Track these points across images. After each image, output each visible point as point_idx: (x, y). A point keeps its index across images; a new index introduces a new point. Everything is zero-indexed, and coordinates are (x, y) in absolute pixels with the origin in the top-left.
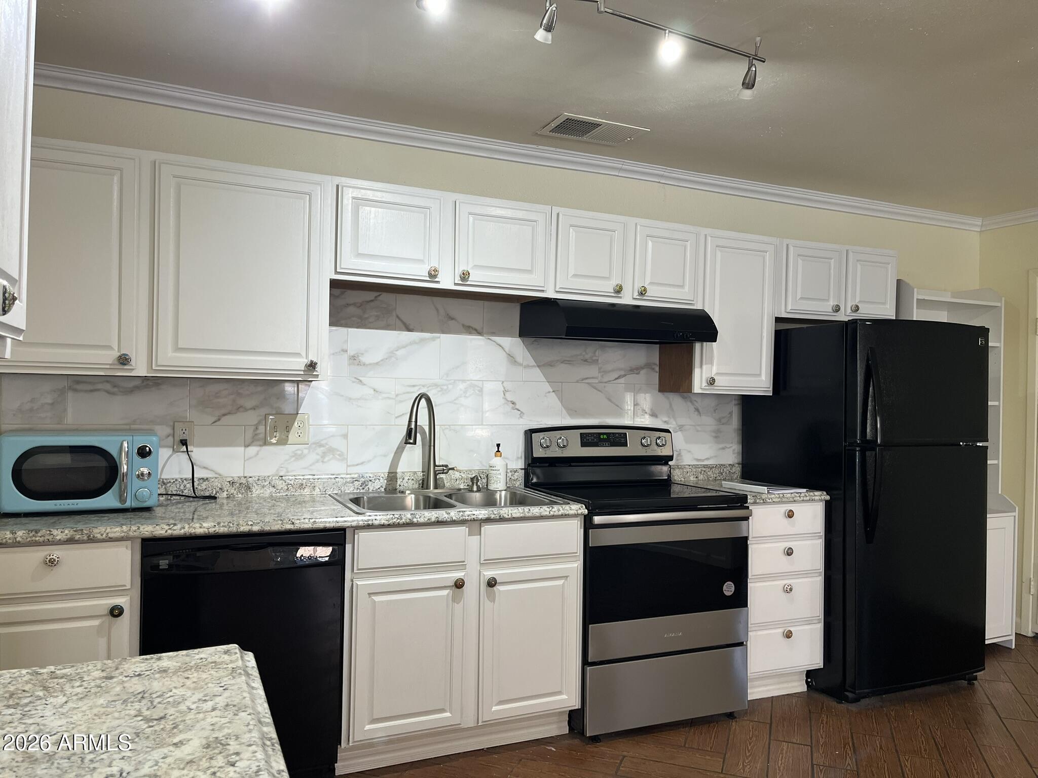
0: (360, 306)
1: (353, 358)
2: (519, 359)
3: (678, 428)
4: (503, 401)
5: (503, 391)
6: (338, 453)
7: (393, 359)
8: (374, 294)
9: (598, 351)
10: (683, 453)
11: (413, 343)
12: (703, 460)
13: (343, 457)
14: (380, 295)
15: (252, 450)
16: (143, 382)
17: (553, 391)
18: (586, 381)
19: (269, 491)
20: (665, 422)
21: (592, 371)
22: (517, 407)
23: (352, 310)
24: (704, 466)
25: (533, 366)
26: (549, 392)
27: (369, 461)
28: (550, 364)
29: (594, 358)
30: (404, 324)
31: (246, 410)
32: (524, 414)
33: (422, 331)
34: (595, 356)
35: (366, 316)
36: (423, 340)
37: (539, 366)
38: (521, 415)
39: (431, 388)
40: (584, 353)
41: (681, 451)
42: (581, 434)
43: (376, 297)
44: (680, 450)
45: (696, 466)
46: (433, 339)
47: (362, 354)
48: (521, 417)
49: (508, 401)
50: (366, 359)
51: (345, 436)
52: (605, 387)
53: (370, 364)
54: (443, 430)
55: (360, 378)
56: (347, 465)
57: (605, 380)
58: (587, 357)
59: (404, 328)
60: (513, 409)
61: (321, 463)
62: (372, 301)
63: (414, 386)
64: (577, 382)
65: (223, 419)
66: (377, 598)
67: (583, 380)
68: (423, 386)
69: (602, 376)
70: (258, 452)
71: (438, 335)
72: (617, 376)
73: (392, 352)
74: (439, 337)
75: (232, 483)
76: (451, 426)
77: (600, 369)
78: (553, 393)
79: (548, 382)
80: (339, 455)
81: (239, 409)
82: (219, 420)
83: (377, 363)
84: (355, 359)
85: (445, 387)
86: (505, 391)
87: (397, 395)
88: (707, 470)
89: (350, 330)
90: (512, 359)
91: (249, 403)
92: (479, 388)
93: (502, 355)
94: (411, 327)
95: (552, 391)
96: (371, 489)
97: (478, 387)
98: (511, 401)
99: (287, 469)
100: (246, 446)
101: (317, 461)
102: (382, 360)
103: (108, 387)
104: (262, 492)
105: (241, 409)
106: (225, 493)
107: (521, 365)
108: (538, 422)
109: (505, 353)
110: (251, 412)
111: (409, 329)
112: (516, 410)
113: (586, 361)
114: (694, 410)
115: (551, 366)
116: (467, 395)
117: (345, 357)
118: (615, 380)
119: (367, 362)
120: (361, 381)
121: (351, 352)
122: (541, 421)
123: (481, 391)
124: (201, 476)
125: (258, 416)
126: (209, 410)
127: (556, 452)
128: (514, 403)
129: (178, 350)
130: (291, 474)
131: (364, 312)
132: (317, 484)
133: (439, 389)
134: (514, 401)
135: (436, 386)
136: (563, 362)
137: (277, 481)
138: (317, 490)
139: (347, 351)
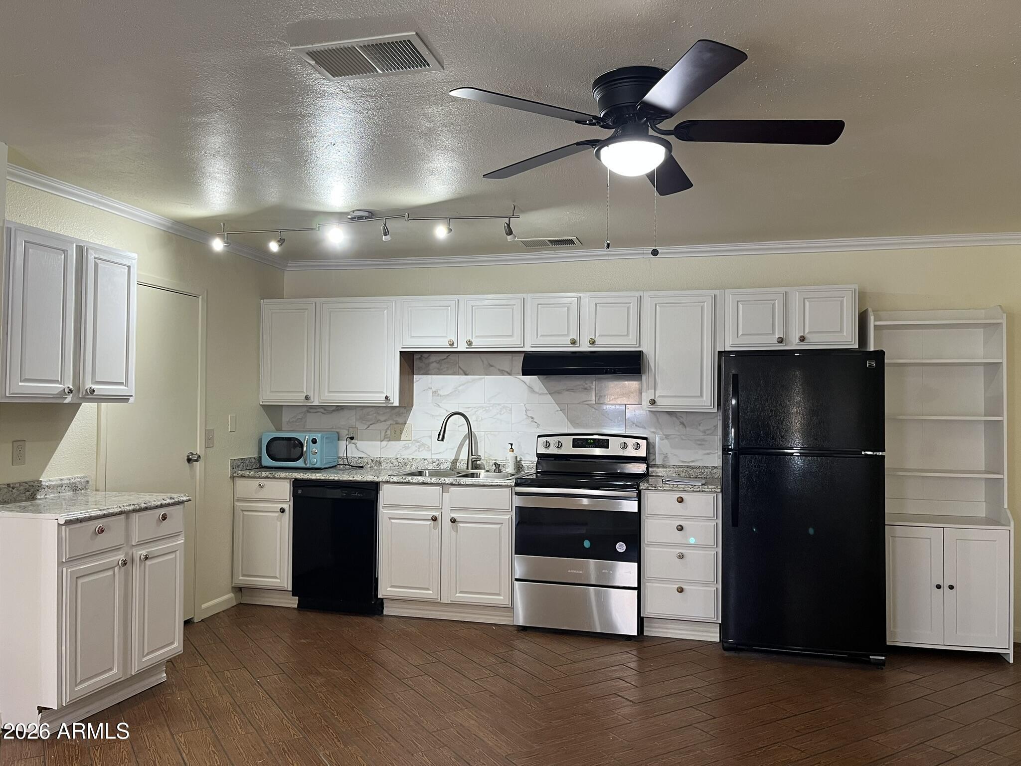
0: (439, 362)
1: (435, 392)
2: (537, 389)
3: (664, 437)
4: (525, 417)
5: (525, 411)
6: (427, 446)
7: (457, 392)
8: (445, 355)
9: (595, 381)
10: (669, 455)
11: (468, 382)
12: (689, 462)
13: (429, 449)
14: (449, 355)
15: (384, 443)
16: (336, 408)
18: (585, 403)
19: (389, 465)
20: (653, 432)
22: (535, 421)
23: (434, 365)
24: (688, 467)
25: (547, 394)
26: (558, 411)
27: (444, 452)
28: (559, 392)
29: (592, 386)
30: (463, 371)
31: (381, 422)
32: (541, 425)
33: (474, 375)
34: (594, 385)
35: (442, 368)
36: (474, 380)
37: (550, 394)
39: (479, 409)
40: (584, 384)
41: (668, 454)
42: (573, 439)
43: (447, 357)
44: (667, 453)
45: (680, 467)
46: (480, 379)
47: (440, 390)
48: (538, 427)
49: (529, 417)
51: (431, 437)
52: (601, 407)
53: (444, 396)
54: (487, 435)
55: (439, 404)
56: (432, 454)
57: (602, 402)
58: (586, 386)
59: (462, 372)
60: (532, 422)
61: (418, 452)
62: (445, 359)
63: (469, 408)
64: (578, 403)
65: (371, 426)
66: (393, 521)
67: (583, 402)
68: (475, 408)
69: (599, 399)
70: (387, 444)
71: (483, 376)
72: (611, 399)
73: (456, 388)
75: (372, 461)
76: (492, 432)
77: (597, 394)
79: (557, 404)
80: (427, 448)
81: (378, 421)
82: (369, 427)
83: (448, 395)
85: (487, 408)
86: (527, 410)
88: (689, 470)
89: (433, 376)
90: (531, 389)
91: (383, 418)
93: (525, 388)
94: (467, 373)
95: (560, 410)
96: (444, 467)
97: (509, 408)
99: (401, 454)
100: (381, 441)
101: (416, 450)
102: (450, 393)
103: (322, 410)
105: (379, 421)
106: (369, 465)
107: (538, 393)
108: (550, 430)
109: (527, 386)
110: (384, 423)
111: (466, 375)
112: (535, 423)
113: (586, 389)
114: (679, 423)
115: (559, 393)
116: (502, 413)
117: (430, 392)
118: (609, 402)
119: (442, 394)
121: (434, 389)
122: (553, 430)
123: (511, 410)
124: (361, 456)
125: (387, 425)
126: (364, 422)
127: (553, 450)
128: (532, 418)
129: (330, 392)
130: (403, 457)
131: (441, 366)
132: (413, 463)
133: (484, 409)
134: (533, 416)
135: (483, 407)
136: (568, 390)
137: (394, 461)
138: (414, 467)
139: (431, 388)
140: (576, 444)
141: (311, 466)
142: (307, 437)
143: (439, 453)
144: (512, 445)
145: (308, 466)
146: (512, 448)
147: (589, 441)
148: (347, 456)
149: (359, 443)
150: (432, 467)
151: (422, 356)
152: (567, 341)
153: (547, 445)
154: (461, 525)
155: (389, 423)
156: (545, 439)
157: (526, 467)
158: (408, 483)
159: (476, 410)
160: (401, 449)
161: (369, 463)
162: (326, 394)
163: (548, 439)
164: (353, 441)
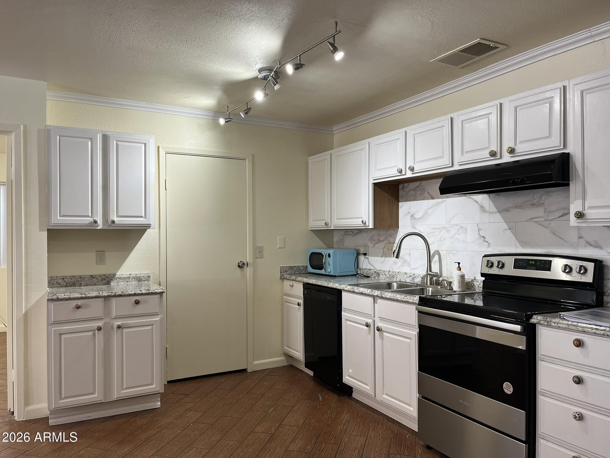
0: (414, 190)
1: (412, 216)
2: (487, 208)
4: (478, 236)
5: (478, 230)
6: (408, 262)
7: (427, 215)
8: (418, 183)
9: (544, 196)
11: (434, 205)
13: (409, 265)
14: (421, 183)
15: (383, 258)
16: (358, 231)
17: (509, 229)
18: (533, 220)
19: (384, 277)
21: (539, 212)
22: (486, 240)
23: (412, 192)
25: (496, 212)
26: (506, 230)
27: (418, 268)
28: (507, 210)
29: (541, 202)
30: (431, 195)
31: (381, 242)
32: (490, 245)
34: (542, 200)
35: (416, 194)
36: (438, 203)
37: (499, 212)
38: (489, 245)
39: (442, 229)
40: (532, 199)
42: (515, 259)
43: (420, 184)
46: (443, 202)
47: (415, 214)
48: (489, 247)
49: (481, 236)
50: (417, 216)
51: (410, 254)
52: (550, 224)
53: (418, 219)
54: (448, 253)
55: (415, 226)
56: (411, 269)
57: (550, 218)
58: (535, 201)
59: (431, 198)
60: (484, 241)
61: (402, 267)
62: (418, 186)
63: (435, 229)
64: (527, 221)
65: (376, 245)
67: (532, 219)
68: (439, 228)
69: (547, 215)
70: (384, 260)
71: (444, 199)
72: (561, 214)
73: (426, 212)
74: (445, 201)
75: (375, 272)
76: (452, 251)
77: (545, 210)
78: (509, 230)
79: (505, 222)
80: (408, 263)
81: (380, 241)
82: (374, 246)
83: (420, 218)
84: (413, 217)
85: (448, 229)
86: (479, 230)
87: (428, 234)
89: (411, 202)
90: (482, 208)
91: (382, 239)
92: (465, 229)
93: (477, 207)
94: (433, 197)
95: (508, 228)
96: (416, 281)
97: (465, 228)
98: (483, 236)
99: (392, 268)
100: (382, 257)
101: (401, 266)
102: (422, 216)
103: (351, 233)
104: (382, 277)
106: (373, 276)
107: (487, 212)
108: (499, 250)
109: (478, 205)
110: (382, 242)
111: (433, 198)
112: (486, 242)
113: (533, 205)
115: (507, 211)
116: (459, 233)
117: (409, 216)
118: (557, 218)
119: (417, 218)
120: (415, 227)
121: (411, 214)
122: (501, 250)
123: (466, 230)
124: (370, 268)
125: (384, 244)
126: (372, 241)
127: (495, 271)
128: (484, 237)
129: (337, 219)
130: (393, 271)
131: (416, 193)
132: (398, 276)
133: (446, 230)
134: (485, 236)
135: (444, 228)
136: (516, 207)
137: (387, 273)
138: (398, 279)
139: (410, 213)
140: (518, 265)
142: (326, 252)
143: (416, 268)
144: (459, 263)
145: (327, 273)
146: (459, 267)
147: (530, 262)
148: (363, 267)
149: (371, 259)
150: (409, 280)
151: (404, 186)
152: (486, 154)
153: (491, 265)
154: (385, 334)
155: (386, 242)
156: (488, 258)
158: (353, 292)
159: (440, 230)
160: (392, 264)
161: (373, 274)
162: (336, 221)
163: (492, 259)
164: (367, 257)
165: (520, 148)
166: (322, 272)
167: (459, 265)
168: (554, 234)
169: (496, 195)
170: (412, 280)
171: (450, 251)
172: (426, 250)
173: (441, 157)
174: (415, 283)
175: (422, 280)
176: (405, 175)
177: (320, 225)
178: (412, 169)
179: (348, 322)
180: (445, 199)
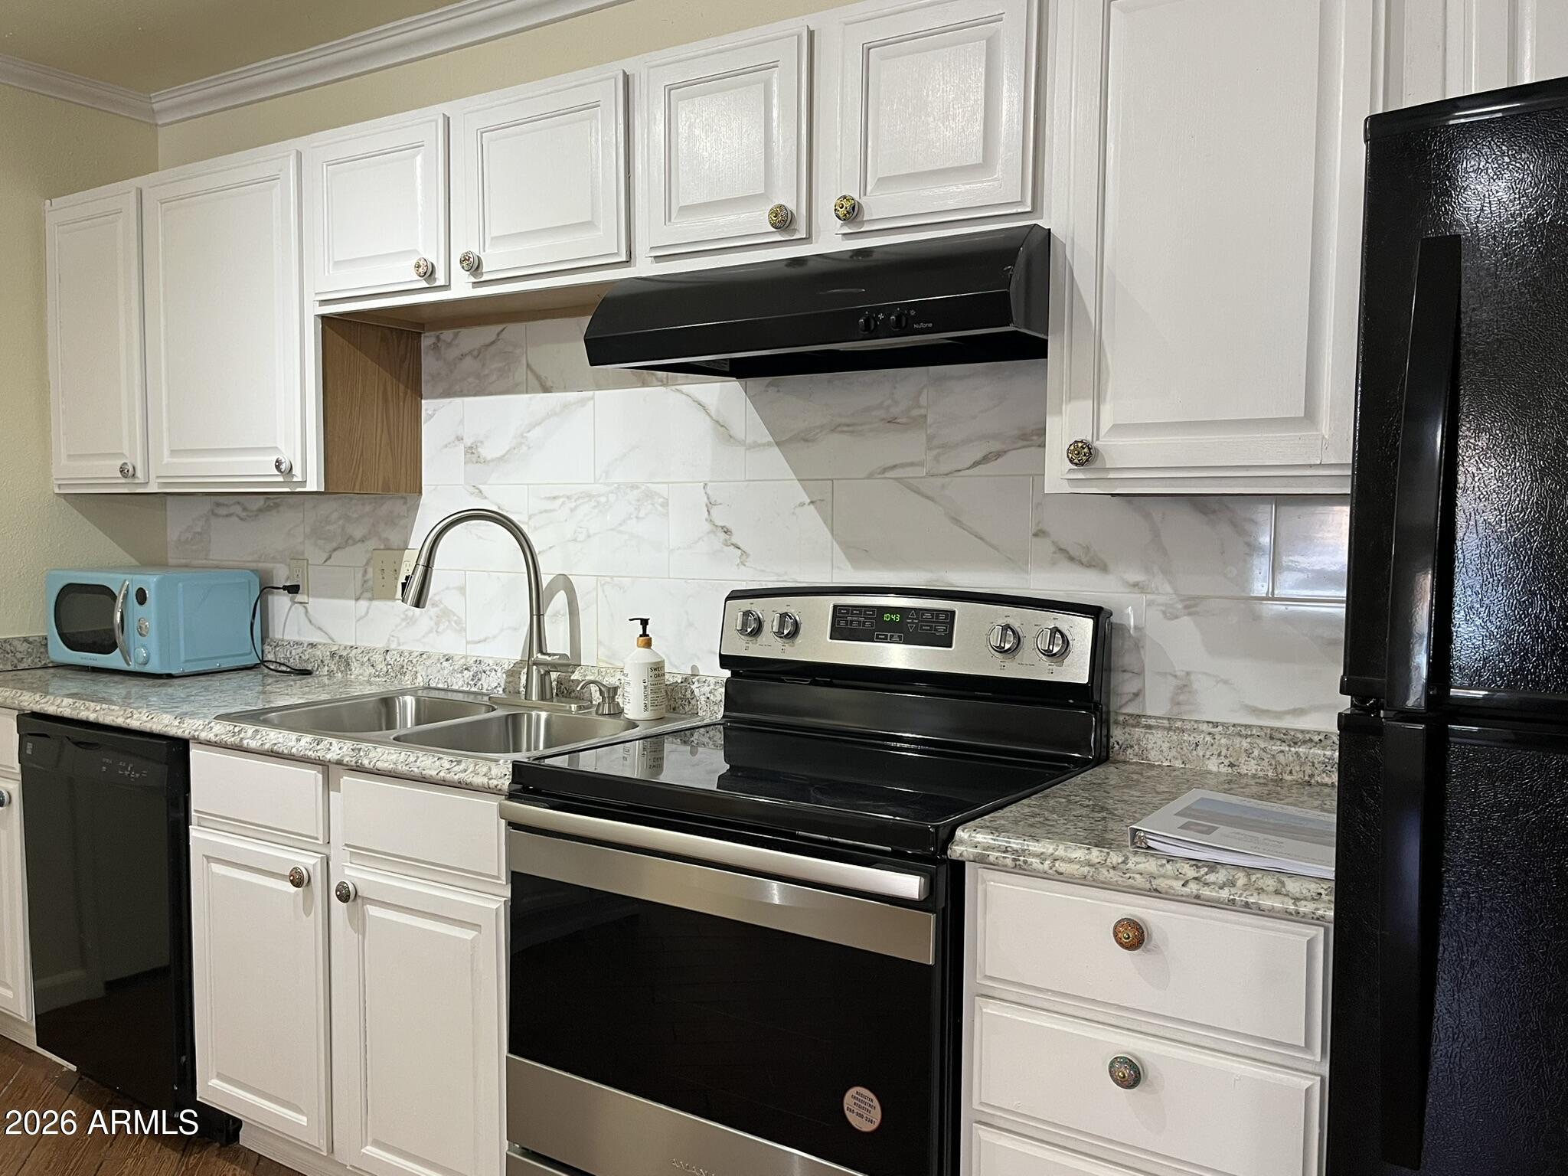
0: (478, 355)
1: (471, 450)
2: (738, 430)
3: (1180, 606)
4: (707, 527)
5: (707, 505)
6: (455, 618)
7: (524, 448)
8: (493, 330)
9: (925, 391)
10: (1199, 684)
11: (551, 415)
12: (1279, 715)
13: (461, 629)
14: (504, 329)
15: (363, 604)
16: (265, 502)
17: (812, 502)
18: (889, 474)
19: (368, 672)
20: (1135, 585)
21: (908, 447)
22: (734, 540)
23: (468, 363)
24: (1273, 735)
25: (769, 444)
26: (802, 505)
27: (495, 637)
28: (805, 438)
29: (915, 412)
30: (538, 377)
31: (355, 543)
32: (748, 556)
33: (565, 389)
34: (920, 407)
35: (486, 372)
36: (564, 409)
37: (778, 444)
38: (744, 557)
39: (581, 501)
40: (888, 402)
41: (1192, 677)
42: (835, 607)
43: (498, 335)
44: (1188, 674)
45: (1241, 731)
46: (582, 402)
47: (482, 442)
48: (743, 563)
49: (717, 526)
50: (487, 452)
51: (462, 590)
52: (943, 486)
53: (493, 460)
54: (602, 586)
55: (480, 487)
56: (468, 643)
57: (945, 469)
58: (896, 410)
59: (539, 387)
60: (726, 544)
61: (434, 634)
62: (493, 343)
63: (555, 498)
64: (870, 476)
65: (334, 555)
67: (885, 470)
68: (569, 498)
69: (936, 459)
70: (368, 608)
71: (589, 394)
72: (979, 456)
73: (522, 436)
74: (593, 398)
75: (333, 655)
76: (615, 578)
77: (930, 438)
78: (812, 506)
79: (798, 480)
80: (456, 622)
81: (349, 541)
82: (330, 557)
83: (501, 458)
84: (472, 453)
85: (603, 499)
86: (710, 505)
87: (530, 517)
88: (1276, 748)
89: (466, 399)
90: (722, 430)
91: (358, 532)
92: (661, 500)
93: (704, 424)
94: (549, 384)
95: (809, 501)
96: (485, 687)
97: (661, 497)
98: (722, 527)
99: (398, 639)
100: (357, 599)
101: (431, 631)
102: (508, 451)
103: (237, 509)
104: (361, 671)
105: (350, 542)
106: (326, 668)
107: (741, 443)
108: (778, 575)
109: (707, 418)
110: (360, 545)
111: (546, 389)
112: (733, 547)
113: (893, 421)
115: (806, 441)
116: (641, 515)
117: (461, 448)
118: (968, 469)
119: (489, 458)
120: (481, 492)
121: (468, 442)
122: (786, 573)
123: (665, 504)
124: (314, 640)
125: (367, 551)
126: (321, 542)
127: (769, 647)
128: (727, 532)
129: (174, 452)
130: (401, 648)
131: (483, 365)
132: (419, 669)
133: (593, 503)
134: (728, 525)
135: (590, 496)
136: (835, 429)
137: (378, 658)
138: (420, 679)
139: (462, 439)
140: (846, 626)
141: (138, 669)
142: (127, 583)
143: (485, 640)
144: (644, 622)
145: (133, 667)
146: (644, 634)
147: (887, 617)
148: (286, 637)
149: (313, 603)
150: (460, 684)
151: (438, 338)
152: (759, 220)
153: (753, 628)
154: (372, 910)
155: (372, 544)
156: (746, 604)
157: (703, 698)
158: (238, 749)
159: (573, 505)
160: (397, 626)
161: (326, 662)
162: (166, 460)
163: (757, 606)
164: (299, 598)
165: (879, 206)
166: (113, 660)
167: (644, 629)
168: (956, 521)
169: (769, 385)
170: (472, 680)
171: (608, 579)
172: (526, 575)
173: (589, 225)
174: (484, 691)
175: (510, 682)
176: (446, 287)
177: (103, 475)
178: (474, 266)
179: (216, 868)
180: (591, 392)
